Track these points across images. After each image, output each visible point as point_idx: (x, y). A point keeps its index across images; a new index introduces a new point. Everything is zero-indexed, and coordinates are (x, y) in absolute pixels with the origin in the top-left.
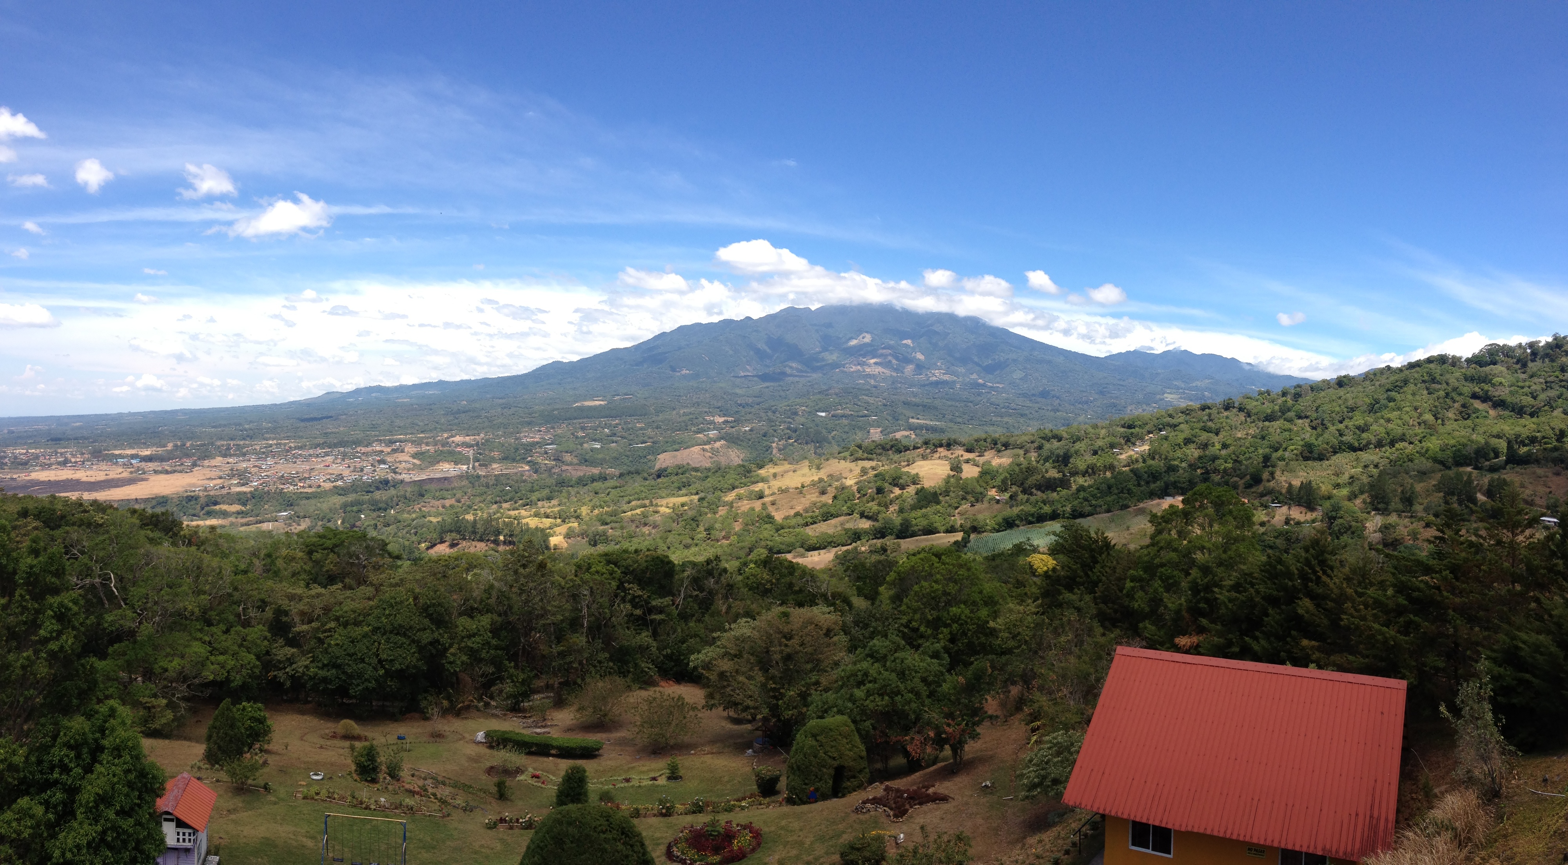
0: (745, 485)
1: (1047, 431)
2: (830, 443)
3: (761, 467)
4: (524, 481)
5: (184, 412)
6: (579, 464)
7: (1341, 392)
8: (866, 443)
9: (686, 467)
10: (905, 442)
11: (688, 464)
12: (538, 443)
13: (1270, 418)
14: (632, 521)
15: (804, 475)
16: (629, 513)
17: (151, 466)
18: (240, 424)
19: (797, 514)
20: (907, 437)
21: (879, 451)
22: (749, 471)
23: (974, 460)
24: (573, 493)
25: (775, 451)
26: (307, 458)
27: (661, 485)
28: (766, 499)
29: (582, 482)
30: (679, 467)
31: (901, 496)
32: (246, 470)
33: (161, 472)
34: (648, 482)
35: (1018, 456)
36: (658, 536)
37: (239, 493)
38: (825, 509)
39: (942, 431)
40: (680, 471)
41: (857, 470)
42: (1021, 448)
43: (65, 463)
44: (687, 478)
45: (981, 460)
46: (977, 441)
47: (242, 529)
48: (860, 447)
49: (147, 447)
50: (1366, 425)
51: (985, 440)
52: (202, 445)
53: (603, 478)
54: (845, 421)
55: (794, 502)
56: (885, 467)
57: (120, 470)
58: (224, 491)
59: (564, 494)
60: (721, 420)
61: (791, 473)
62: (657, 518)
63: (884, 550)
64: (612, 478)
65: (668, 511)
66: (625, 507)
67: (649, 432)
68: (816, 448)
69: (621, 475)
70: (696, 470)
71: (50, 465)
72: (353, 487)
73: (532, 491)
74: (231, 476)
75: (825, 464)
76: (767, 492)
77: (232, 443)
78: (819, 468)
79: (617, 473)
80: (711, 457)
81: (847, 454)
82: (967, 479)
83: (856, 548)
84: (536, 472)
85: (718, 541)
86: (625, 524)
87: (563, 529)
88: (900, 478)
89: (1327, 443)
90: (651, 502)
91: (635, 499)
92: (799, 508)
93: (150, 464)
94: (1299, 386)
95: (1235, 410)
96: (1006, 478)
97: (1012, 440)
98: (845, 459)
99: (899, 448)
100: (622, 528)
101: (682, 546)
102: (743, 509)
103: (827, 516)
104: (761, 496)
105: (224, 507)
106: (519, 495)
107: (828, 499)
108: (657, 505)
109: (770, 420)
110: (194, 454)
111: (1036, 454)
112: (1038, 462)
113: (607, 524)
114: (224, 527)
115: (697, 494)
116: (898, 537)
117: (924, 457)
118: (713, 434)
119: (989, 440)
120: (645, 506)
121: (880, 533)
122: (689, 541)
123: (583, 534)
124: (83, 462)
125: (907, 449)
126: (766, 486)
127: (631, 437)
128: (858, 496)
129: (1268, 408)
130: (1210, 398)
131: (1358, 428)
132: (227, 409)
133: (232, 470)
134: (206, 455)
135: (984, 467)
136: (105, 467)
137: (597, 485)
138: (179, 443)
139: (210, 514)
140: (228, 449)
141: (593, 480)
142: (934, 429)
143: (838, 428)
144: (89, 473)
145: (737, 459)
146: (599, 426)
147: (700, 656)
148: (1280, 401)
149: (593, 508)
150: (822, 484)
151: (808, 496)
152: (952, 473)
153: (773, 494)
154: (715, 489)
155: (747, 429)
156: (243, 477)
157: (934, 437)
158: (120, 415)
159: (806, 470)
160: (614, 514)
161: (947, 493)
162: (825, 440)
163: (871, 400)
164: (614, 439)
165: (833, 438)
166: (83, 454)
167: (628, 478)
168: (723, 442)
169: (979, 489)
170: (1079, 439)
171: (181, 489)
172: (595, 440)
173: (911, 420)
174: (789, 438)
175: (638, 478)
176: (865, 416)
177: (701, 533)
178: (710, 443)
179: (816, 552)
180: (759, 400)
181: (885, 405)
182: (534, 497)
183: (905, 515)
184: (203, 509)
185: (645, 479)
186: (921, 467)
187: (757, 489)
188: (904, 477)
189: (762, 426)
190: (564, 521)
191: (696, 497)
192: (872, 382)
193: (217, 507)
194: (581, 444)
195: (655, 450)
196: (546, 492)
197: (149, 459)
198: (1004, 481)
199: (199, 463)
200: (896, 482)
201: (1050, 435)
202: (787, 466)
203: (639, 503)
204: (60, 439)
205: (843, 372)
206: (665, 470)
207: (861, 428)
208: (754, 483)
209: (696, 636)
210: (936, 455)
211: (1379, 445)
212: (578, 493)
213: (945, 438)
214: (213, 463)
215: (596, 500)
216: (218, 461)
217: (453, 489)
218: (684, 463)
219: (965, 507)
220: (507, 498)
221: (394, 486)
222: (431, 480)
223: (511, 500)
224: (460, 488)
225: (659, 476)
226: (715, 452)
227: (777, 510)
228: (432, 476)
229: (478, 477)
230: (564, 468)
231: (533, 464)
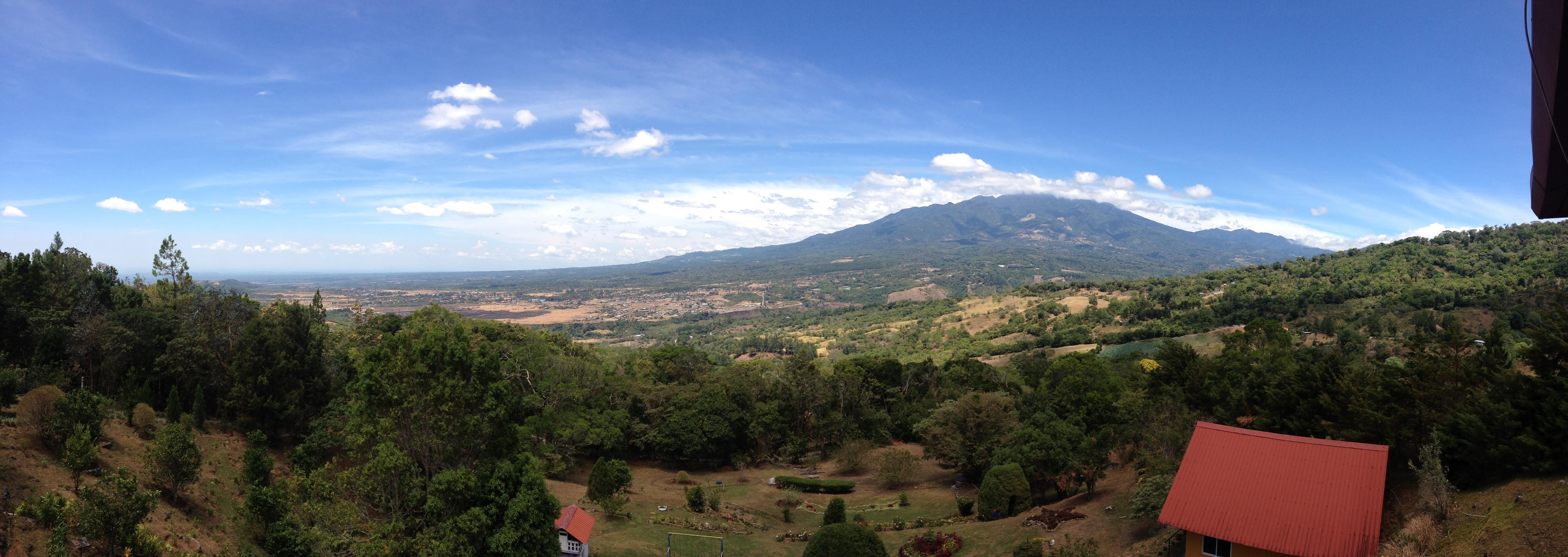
0: (949, 313)
1: (1155, 279)
2: (1007, 285)
3: (960, 301)
4: (799, 312)
5: (572, 269)
6: (836, 300)
7: (1351, 259)
8: (1031, 285)
9: (909, 301)
10: (1058, 284)
11: (910, 299)
12: (808, 287)
13: (1304, 275)
14: (873, 337)
16: (870, 332)
18: (609, 278)
19: (985, 331)
20: (1059, 281)
21: (1040, 290)
22: (952, 303)
23: (1106, 297)
24: (832, 320)
25: (969, 290)
26: (653, 299)
27: (892, 314)
28: (963, 322)
29: (838, 312)
30: (904, 301)
31: (1055, 320)
32: (613, 307)
33: (558, 308)
34: (883, 312)
35: (1135, 294)
36: (890, 347)
37: (608, 322)
38: (1004, 328)
39: (1084, 277)
40: (905, 304)
41: (1026, 303)
42: (1137, 290)
44: (910, 308)
45: (1110, 297)
46: (1108, 284)
47: (610, 345)
50: (1367, 280)
51: (1113, 284)
52: (584, 291)
53: (852, 310)
54: (1018, 271)
55: (983, 323)
56: (1044, 300)
57: (533, 306)
58: (599, 321)
59: (826, 320)
60: (932, 270)
61: (981, 304)
62: (889, 335)
63: (1043, 355)
64: (859, 310)
65: (896, 330)
66: (867, 328)
67: (883, 279)
68: (997, 288)
69: (864, 308)
70: (916, 303)
72: (685, 318)
73: (804, 318)
74: (603, 311)
75: (1003, 299)
76: (964, 317)
77: (604, 289)
78: (999, 301)
79: (862, 306)
80: (925, 295)
81: (1019, 292)
82: (1100, 309)
83: (1025, 354)
84: (807, 306)
85: (931, 349)
86: (868, 340)
87: (826, 343)
88: (1055, 308)
89: (1342, 293)
90: (885, 324)
91: (874, 323)
92: (986, 327)
93: (552, 303)
94: (1323, 255)
95: (1281, 270)
96: (1127, 309)
97: (1131, 284)
98: (1017, 295)
99: (1054, 288)
100: (866, 342)
101: (907, 353)
102: (948, 328)
103: (1005, 333)
104: (960, 320)
105: (599, 331)
106: (795, 321)
107: (1005, 322)
108: (889, 327)
109: (965, 270)
110: (579, 297)
111: (1147, 294)
112: (1149, 299)
113: (855, 340)
114: (598, 344)
115: (917, 318)
116: (1053, 347)
117: (1071, 294)
118: (926, 279)
119: (1116, 284)
120: (881, 328)
121: (1041, 344)
122: (912, 350)
123: (839, 347)
124: (511, 301)
125: (1059, 289)
126: (963, 313)
127: (871, 283)
128: (1026, 319)
129: (1303, 269)
130: (1265, 262)
131: (1362, 283)
132: (600, 267)
133: (604, 307)
134: (587, 298)
135: (1112, 301)
136: (524, 304)
137: (849, 314)
138: (570, 290)
139: (589, 336)
140: (601, 293)
141: (846, 311)
142: (1078, 276)
143: (1012, 275)
145: (943, 295)
146: (849, 275)
147: (920, 424)
148: (1311, 265)
149: (846, 329)
150: (1001, 312)
151: (992, 320)
152: (1090, 305)
153: (968, 318)
154: (929, 315)
155: (950, 276)
156: (611, 311)
157: (1078, 281)
158: (534, 271)
159: (991, 303)
160: (860, 333)
161: (1086, 318)
162: (1004, 283)
163: (1035, 257)
164: (859, 284)
165: (1009, 282)
166: (511, 295)
167: (869, 309)
168: (933, 284)
169: (1109, 316)
170: (1176, 285)
171: (571, 320)
172: (846, 285)
173: (1062, 270)
174: (979, 281)
175: (876, 309)
176: (1031, 268)
177: (920, 344)
178: (924, 285)
179: (997, 356)
180: (957, 257)
181: (1044, 260)
182: (806, 323)
183: (1058, 332)
184: (585, 332)
185: (881, 310)
186: (1069, 301)
187: (957, 315)
188: (1058, 307)
189: (960, 273)
190: (826, 338)
191: (916, 321)
192: (1036, 245)
193: (594, 331)
194: (837, 288)
195: (887, 291)
196: (814, 319)
197: (551, 299)
198: (1126, 311)
199: (582, 302)
200: (1051, 310)
201: (1157, 282)
202: (977, 300)
203: (877, 325)
205: (1016, 238)
206: (894, 303)
207: (1028, 275)
208: (955, 311)
209: (917, 411)
210: (1079, 293)
211: (1375, 294)
212: (835, 319)
213: (1085, 282)
214: (592, 302)
215: (847, 324)
216: (595, 301)
217: (751, 318)
218: (908, 299)
219: (1099, 327)
220: (788, 323)
221: (712, 317)
222: (736, 313)
223: (790, 325)
224: (756, 318)
225: (890, 308)
226: (928, 291)
227: (971, 328)
228: (737, 310)
229: (768, 310)
230: (826, 303)
231: (804, 301)
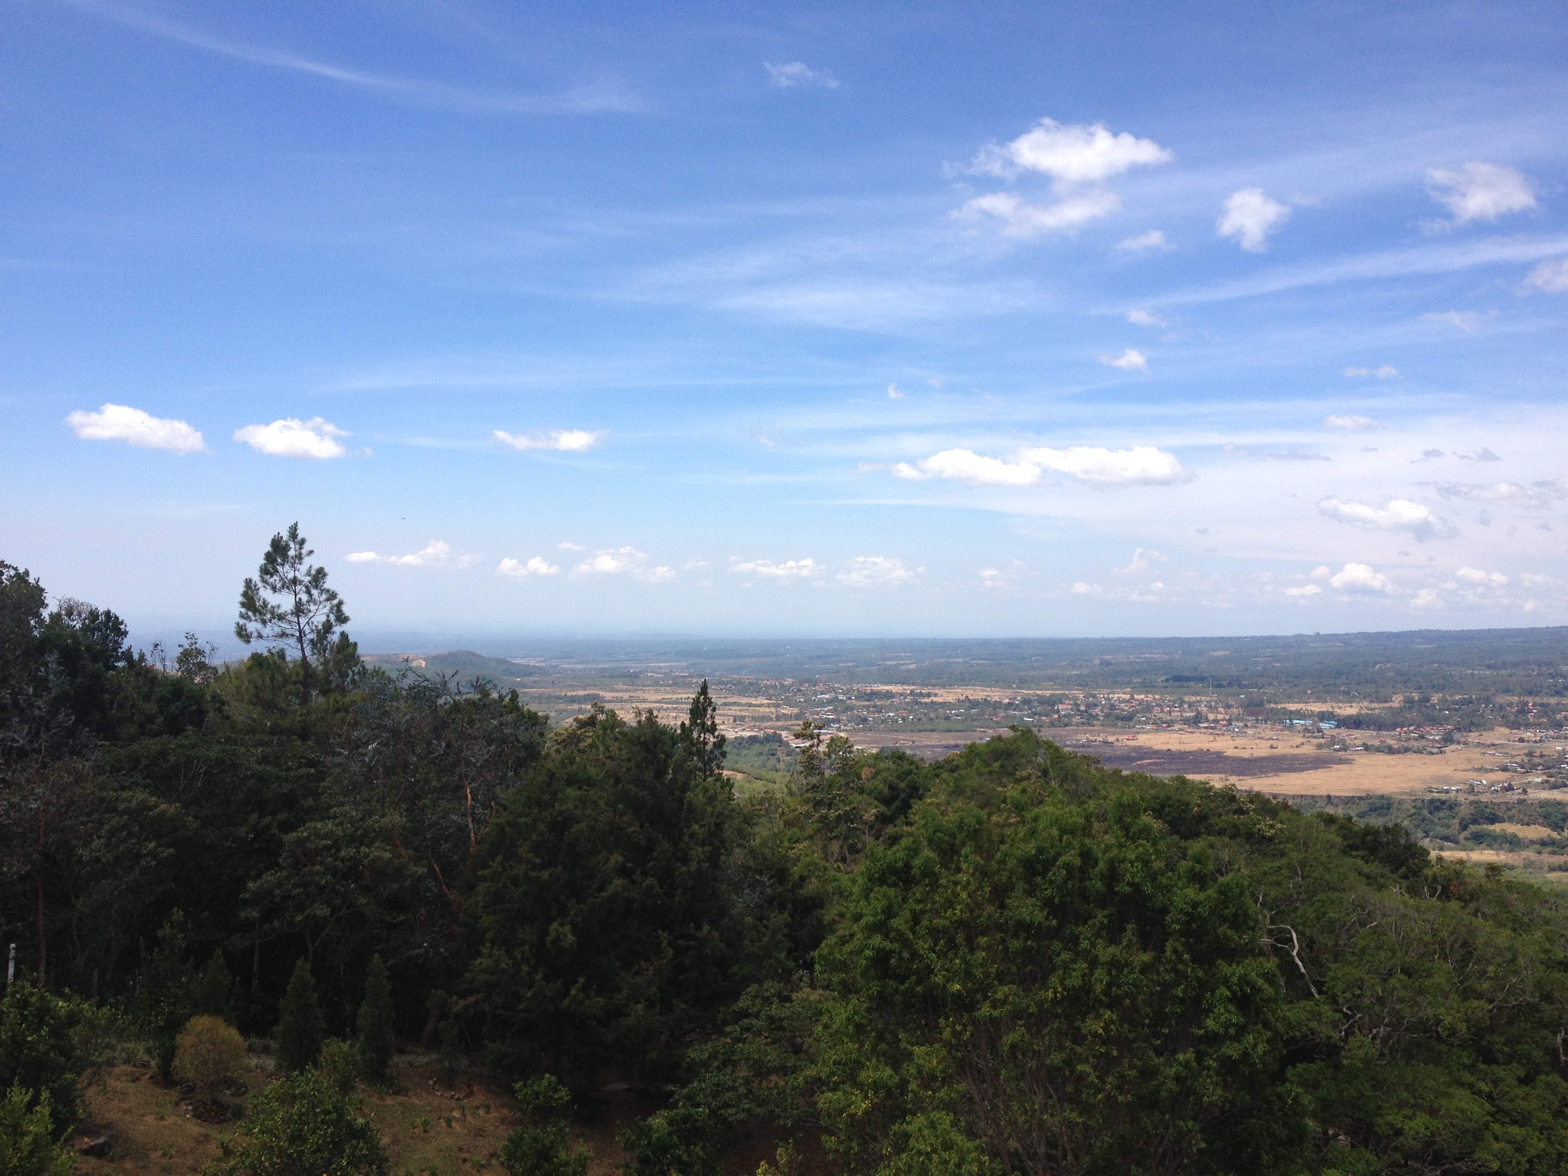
5: (1425, 636)
17: (1360, 736)
18: (1550, 664)
32: (1560, 758)
33: (1378, 750)
37: (1544, 804)
43: (1196, 721)
47: (1552, 876)
49: (1351, 700)
52: (1464, 702)
57: (1299, 740)
58: (1513, 797)
71: (1170, 723)
74: (1529, 768)
77: (1531, 701)
93: (1357, 733)
105: (1512, 828)
110: (1446, 719)
114: (1512, 868)
124: (1230, 723)
132: (1519, 632)
133: (1530, 754)
134: (1475, 723)
136: (1269, 733)
138: (1416, 696)
139: (1479, 839)
140: (1523, 711)
144: (1239, 742)
156: (1554, 770)
158: (1300, 639)
166: (1228, 706)
171: (1418, 786)
184: (1464, 827)
193: (1497, 827)
197: (1355, 723)
199: (1457, 736)
204: (1189, 679)
214: (1489, 737)
216: (1500, 734)
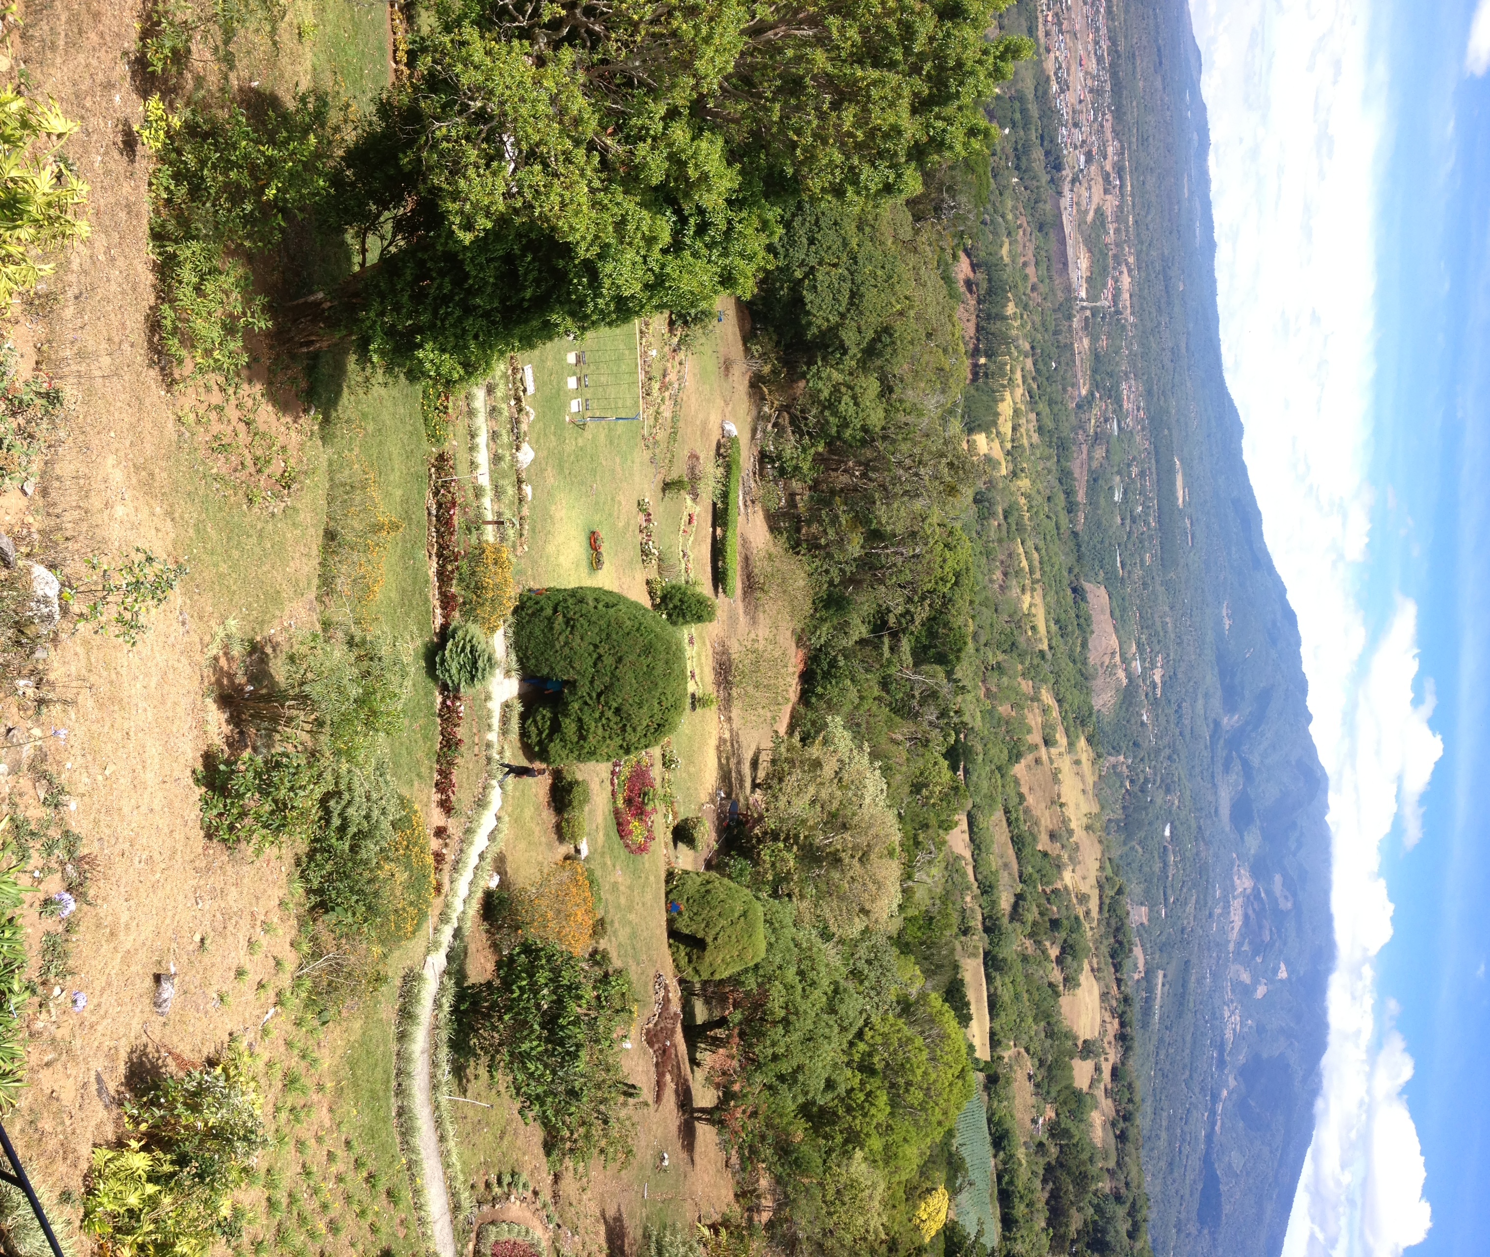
0: (1064, 718)
1: (1144, 1211)
2: (1125, 844)
3: (1089, 740)
4: (1064, 390)
6: (1090, 470)
8: (1125, 900)
9: (1088, 630)
10: (1127, 964)
11: (1093, 632)
12: (1121, 406)
14: (1010, 555)
15: (1077, 806)
16: (1021, 550)
19: (1021, 797)
20: (1136, 966)
21: (1113, 922)
22: (1083, 723)
23: (1099, 1081)
24: (1049, 464)
25: (1112, 759)
27: (1061, 594)
28: (1043, 750)
29: (1065, 476)
30: (1088, 619)
31: (1047, 958)
34: (1066, 574)
35: (1105, 1159)
36: (990, 595)
38: (1030, 840)
39: (1145, 1025)
40: (1082, 620)
41: (1085, 888)
42: (1118, 1163)
44: (1073, 632)
45: (1100, 1093)
46: (1130, 1086)
48: (1120, 892)
51: (1130, 1101)
53: (1071, 508)
54: (1157, 866)
55: (1040, 794)
56: (1090, 931)
59: (1048, 451)
60: (1159, 678)
61: (1081, 786)
62: (1015, 591)
63: (967, 932)
64: (1071, 522)
65: (1025, 606)
66: (1030, 543)
67: (1140, 572)
68: (1117, 822)
69: (1075, 534)
70: (1084, 645)
73: (1051, 403)
75: (1094, 838)
76: (1053, 751)
78: (1088, 828)
79: (1079, 528)
80: (1102, 664)
81: (1109, 872)
82: (1071, 1069)
83: (970, 888)
84: (1079, 406)
85: (984, 681)
86: (1005, 545)
87: (998, 452)
88: (1074, 958)
90: (1038, 581)
91: (1041, 558)
92: (1031, 800)
96: (1071, 1137)
97: (1130, 1147)
98: (1102, 868)
99: (1119, 954)
100: (1000, 540)
102: (1030, 717)
103: (1019, 844)
104: (1048, 742)
106: (1045, 383)
107: (1043, 843)
108: (1033, 590)
109: (1158, 751)
111: (1107, 1190)
112: (1095, 1195)
113: (1006, 518)
115: (1051, 648)
116: (986, 954)
117: (1105, 996)
118: (1138, 666)
119: (1130, 1107)
120: (1031, 572)
121: (991, 928)
123: (991, 483)
125: (1117, 967)
126: (1062, 749)
127: (1130, 546)
128: (1048, 890)
135: (1088, 1097)
137: (1061, 500)
141: (1068, 493)
142: (1147, 1011)
143: (1147, 856)
145: (1101, 702)
149: (1028, 497)
150: (1064, 834)
151: (1047, 813)
152: (1080, 1043)
153: (1051, 761)
154: (1058, 673)
155: (1145, 718)
157: (1135, 1013)
159: (1085, 808)
160: (1020, 528)
161: (1050, 1034)
162: (1129, 836)
163: (1190, 908)
164: (1129, 522)
165: (1132, 848)
167: (1072, 544)
168: (1125, 682)
169: (1056, 1089)
172: (1125, 493)
173: (1160, 973)
174: (1132, 782)
175: (1071, 560)
176: (1166, 899)
177: (994, 657)
178: (1123, 662)
179: (966, 829)
180: (1186, 732)
181: (1183, 930)
182: (1042, 406)
183: (1018, 966)
185: (1070, 570)
186: (1090, 992)
187: (1058, 736)
188: (1075, 964)
189: (1150, 739)
190: (1009, 453)
191: (1045, 646)
192: (1218, 911)
194: (1119, 473)
195: (1113, 581)
196: (1050, 424)
198: (1066, 1133)
200: (1068, 950)
201: (1139, 1217)
202: (1090, 779)
203: (1036, 563)
206: (1084, 599)
207: (1147, 891)
208: (1067, 731)
210: (1108, 1017)
212: (1049, 472)
213: (1134, 1031)
215: (1040, 500)
217: (1050, 278)
218: (1094, 627)
219: (1029, 1065)
220: (1041, 366)
221: (1052, 180)
222: (1063, 242)
223: (1037, 371)
224: (1052, 290)
225: (1075, 590)
226: (1111, 670)
227: (1029, 767)
228: (1070, 242)
229: (1070, 317)
230: (1084, 448)
231: (1089, 400)
